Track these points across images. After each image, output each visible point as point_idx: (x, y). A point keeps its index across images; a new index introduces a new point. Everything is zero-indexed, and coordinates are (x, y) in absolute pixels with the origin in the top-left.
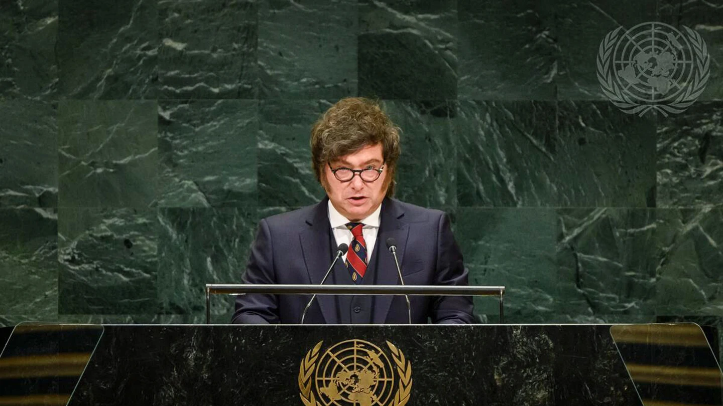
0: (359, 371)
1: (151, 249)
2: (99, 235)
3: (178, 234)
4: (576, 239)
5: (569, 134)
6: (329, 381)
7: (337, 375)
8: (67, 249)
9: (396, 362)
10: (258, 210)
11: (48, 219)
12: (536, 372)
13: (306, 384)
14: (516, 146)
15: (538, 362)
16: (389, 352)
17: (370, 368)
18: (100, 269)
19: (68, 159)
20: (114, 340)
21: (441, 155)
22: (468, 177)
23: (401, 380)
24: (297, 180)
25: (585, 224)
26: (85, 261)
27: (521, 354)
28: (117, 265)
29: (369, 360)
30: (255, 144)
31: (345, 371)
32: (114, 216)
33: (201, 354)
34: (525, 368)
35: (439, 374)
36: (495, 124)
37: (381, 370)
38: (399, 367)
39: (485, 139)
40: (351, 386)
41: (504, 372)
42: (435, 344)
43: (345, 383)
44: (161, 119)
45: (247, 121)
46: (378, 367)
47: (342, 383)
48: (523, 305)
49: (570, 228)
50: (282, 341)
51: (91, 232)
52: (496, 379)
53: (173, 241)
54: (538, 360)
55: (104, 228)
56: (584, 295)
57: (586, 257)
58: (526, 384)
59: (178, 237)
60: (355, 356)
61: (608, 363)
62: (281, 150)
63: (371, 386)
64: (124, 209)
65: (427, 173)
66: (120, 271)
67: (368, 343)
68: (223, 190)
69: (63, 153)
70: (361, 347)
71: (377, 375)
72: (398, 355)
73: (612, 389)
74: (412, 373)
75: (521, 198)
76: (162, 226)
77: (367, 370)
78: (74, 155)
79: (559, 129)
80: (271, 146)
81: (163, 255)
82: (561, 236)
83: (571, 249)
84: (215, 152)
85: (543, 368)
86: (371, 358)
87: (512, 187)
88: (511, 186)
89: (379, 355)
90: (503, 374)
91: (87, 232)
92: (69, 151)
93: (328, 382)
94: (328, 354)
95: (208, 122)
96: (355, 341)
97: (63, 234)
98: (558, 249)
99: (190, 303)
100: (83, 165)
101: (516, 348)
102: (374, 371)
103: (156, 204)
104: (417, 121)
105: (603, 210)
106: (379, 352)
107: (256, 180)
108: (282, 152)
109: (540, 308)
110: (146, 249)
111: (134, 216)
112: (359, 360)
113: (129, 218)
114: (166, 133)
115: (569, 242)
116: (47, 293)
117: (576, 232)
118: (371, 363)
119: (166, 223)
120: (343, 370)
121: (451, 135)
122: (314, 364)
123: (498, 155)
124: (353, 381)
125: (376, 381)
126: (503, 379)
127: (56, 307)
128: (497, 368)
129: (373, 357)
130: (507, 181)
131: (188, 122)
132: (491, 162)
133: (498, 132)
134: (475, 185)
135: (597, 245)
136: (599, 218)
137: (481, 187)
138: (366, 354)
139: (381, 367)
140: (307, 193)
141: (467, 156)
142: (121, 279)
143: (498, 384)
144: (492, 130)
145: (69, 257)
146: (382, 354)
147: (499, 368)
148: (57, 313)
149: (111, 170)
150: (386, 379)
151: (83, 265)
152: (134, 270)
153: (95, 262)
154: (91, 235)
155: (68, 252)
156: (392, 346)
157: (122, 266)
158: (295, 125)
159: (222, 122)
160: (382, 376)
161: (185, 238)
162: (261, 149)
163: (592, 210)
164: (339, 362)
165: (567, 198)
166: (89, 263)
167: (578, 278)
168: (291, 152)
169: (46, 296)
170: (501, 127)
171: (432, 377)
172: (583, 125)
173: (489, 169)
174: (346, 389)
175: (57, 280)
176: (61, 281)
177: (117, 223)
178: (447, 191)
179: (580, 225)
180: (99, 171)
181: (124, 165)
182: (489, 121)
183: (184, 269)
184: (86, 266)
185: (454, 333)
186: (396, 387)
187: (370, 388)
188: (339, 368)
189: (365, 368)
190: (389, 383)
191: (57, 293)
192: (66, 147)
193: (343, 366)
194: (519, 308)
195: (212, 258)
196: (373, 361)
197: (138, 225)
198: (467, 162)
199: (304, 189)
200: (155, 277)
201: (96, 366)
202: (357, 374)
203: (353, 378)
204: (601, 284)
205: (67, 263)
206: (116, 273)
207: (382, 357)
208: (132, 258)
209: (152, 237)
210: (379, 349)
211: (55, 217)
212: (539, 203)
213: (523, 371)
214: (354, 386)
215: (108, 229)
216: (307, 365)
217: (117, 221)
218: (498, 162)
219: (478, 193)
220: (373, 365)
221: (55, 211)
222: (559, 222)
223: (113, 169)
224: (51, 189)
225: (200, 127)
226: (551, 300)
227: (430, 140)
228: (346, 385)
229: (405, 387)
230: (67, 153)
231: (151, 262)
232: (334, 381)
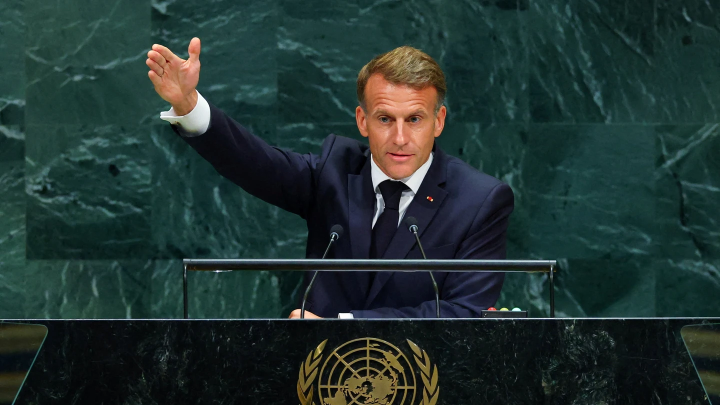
0: (373, 377)
1: (143, 176)
2: (77, 159)
3: (177, 158)
4: (679, 164)
5: (670, 30)
6: (337, 389)
7: (346, 382)
8: (38, 177)
9: (419, 366)
10: (278, 128)
11: (12, 140)
12: (593, 378)
13: (306, 394)
14: (604, 45)
15: (596, 365)
16: (410, 353)
17: (387, 373)
18: (79, 203)
19: (36, 64)
20: (67, 338)
21: (509, 57)
22: (543, 84)
23: (425, 387)
24: (328, 90)
25: (692, 145)
26: (59, 192)
27: (576, 355)
28: (100, 197)
29: (385, 363)
30: (274, 43)
31: (355, 376)
32: (95, 135)
33: (175, 356)
34: (579, 372)
35: (473, 381)
36: (577, 18)
37: (400, 375)
38: (424, 373)
39: (563, 37)
40: (363, 395)
41: (553, 378)
42: (468, 343)
43: (356, 391)
44: (155, 11)
45: (264, 15)
46: (396, 371)
47: (352, 392)
48: (613, 246)
49: (672, 149)
50: (276, 340)
51: (67, 156)
52: (544, 387)
53: (170, 166)
54: (596, 363)
55: (83, 151)
56: (689, 234)
57: (692, 186)
58: (581, 393)
59: (177, 161)
60: (368, 358)
61: (684, 366)
62: (306, 52)
63: (387, 396)
64: (109, 126)
65: (492, 80)
66: (104, 204)
67: (385, 342)
68: (234, 102)
69: (32, 56)
70: (375, 347)
71: (396, 381)
72: (421, 356)
73: (689, 399)
74: (438, 379)
75: (610, 112)
76: (157, 148)
77: (383, 376)
78: (46, 58)
79: (658, 25)
80: (295, 46)
81: (159, 184)
82: (661, 160)
83: (674, 175)
84: (224, 54)
85: (602, 373)
86: (388, 361)
87: (599, 98)
88: (597, 97)
89: (398, 356)
90: (552, 381)
91: (63, 156)
92: (38, 53)
93: (334, 391)
94: (334, 355)
95: (215, 16)
96: (368, 339)
97: (33, 158)
98: (657, 175)
99: (193, 245)
100: (57, 72)
101: (569, 348)
102: (392, 377)
103: (148, 121)
104: (479, 14)
105: (713, 128)
106: (398, 353)
107: (275, 90)
108: (309, 54)
109: (635, 251)
110: (137, 176)
111: (122, 135)
112: (373, 363)
113: (115, 138)
114: (161, 31)
115: (671, 167)
116: (12, 233)
117: (680, 154)
118: (388, 367)
119: (162, 144)
120: (353, 375)
121: (521, 32)
122: (317, 368)
123: (582, 57)
124: (365, 389)
125: (394, 389)
126: (553, 387)
127: (23, 250)
128: (546, 373)
129: (391, 360)
130: (592, 91)
131: (190, 15)
132: (572, 67)
133: (581, 29)
134: (551, 95)
135: (706, 171)
136: (708, 137)
137: (560, 98)
138: (381, 356)
139: (400, 372)
140: (340, 105)
141: (542, 59)
142: (104, 214)
143: (546, 393)
144: (573, 26)
145: (39, 187)
146: (401, 356)
147: (548, 373)
148: (24, 257)
149: (92, 78)
150: (406, 387)
151: (57, 198)
152: (121, 203)
153: (73, 194)
154: (67, 160)
155: (38, 180)
156: (414, 346)
157: (106, 199)
158: (325, 20)
159: (232, 16)
160: (401, 383)
161: (186, 164)
162: (282, 50)
163: (700, 127)
164: (348, 365)
165: (668, 112)
166: (65, 194)
167: (683, 214)
168: (320, 54)
169: (11, 237)
170: (584, 21)
171: (464, 384)
172: (688, 19)
173: (570, 75)
174: (357, 400)
175: (24, 216)
176: (29, 218)
177: (100, 144)
178: (517, 103)
179: (685, 146)
180: (77, 78)
181: (109, 71)
182: (569, 14)
183: (185, 202)
184: (61, 199)
185: (491, 330)
186: (420, 397)
187: (387, 398)
188: (348, 374)
189: (381, 373)
190: (410, 392)
191: (24, 233)
192: (36, 48)
193: (353, 370)
194: (608, 250)
195: (220, 188)
196: (390, 364)
197: (126, 146)
198: (542, 65)
199: (336, 101)
200: (148, 213)
201: (45, 371)
202: (371, 380)
203: (366, 385)
204: (712, 221)
205: (37, 195)
206: (99, 208)
207: (401, 360)
208: (119, 188)
209: (144, 161)
210: (398, 350)
211: (21, 136)
212: (633, 118)
213: (577, 377)
214: (367, 396)
215: (88, 152)
216: (308, 369)
217: (100, 142)
218: (581, 67)
219: (556, 105)
220: (391, 370)
221: (22, 130)
222: (658, 142)
223: (95, 75)
224: (16, 102)
225: (205, 23)
226: (649, 240)
227: (495, 38)
228: (357, 395)
229: (430, 397)
230: (37, 56)
231: (142, 194)
232: (341, 389)
